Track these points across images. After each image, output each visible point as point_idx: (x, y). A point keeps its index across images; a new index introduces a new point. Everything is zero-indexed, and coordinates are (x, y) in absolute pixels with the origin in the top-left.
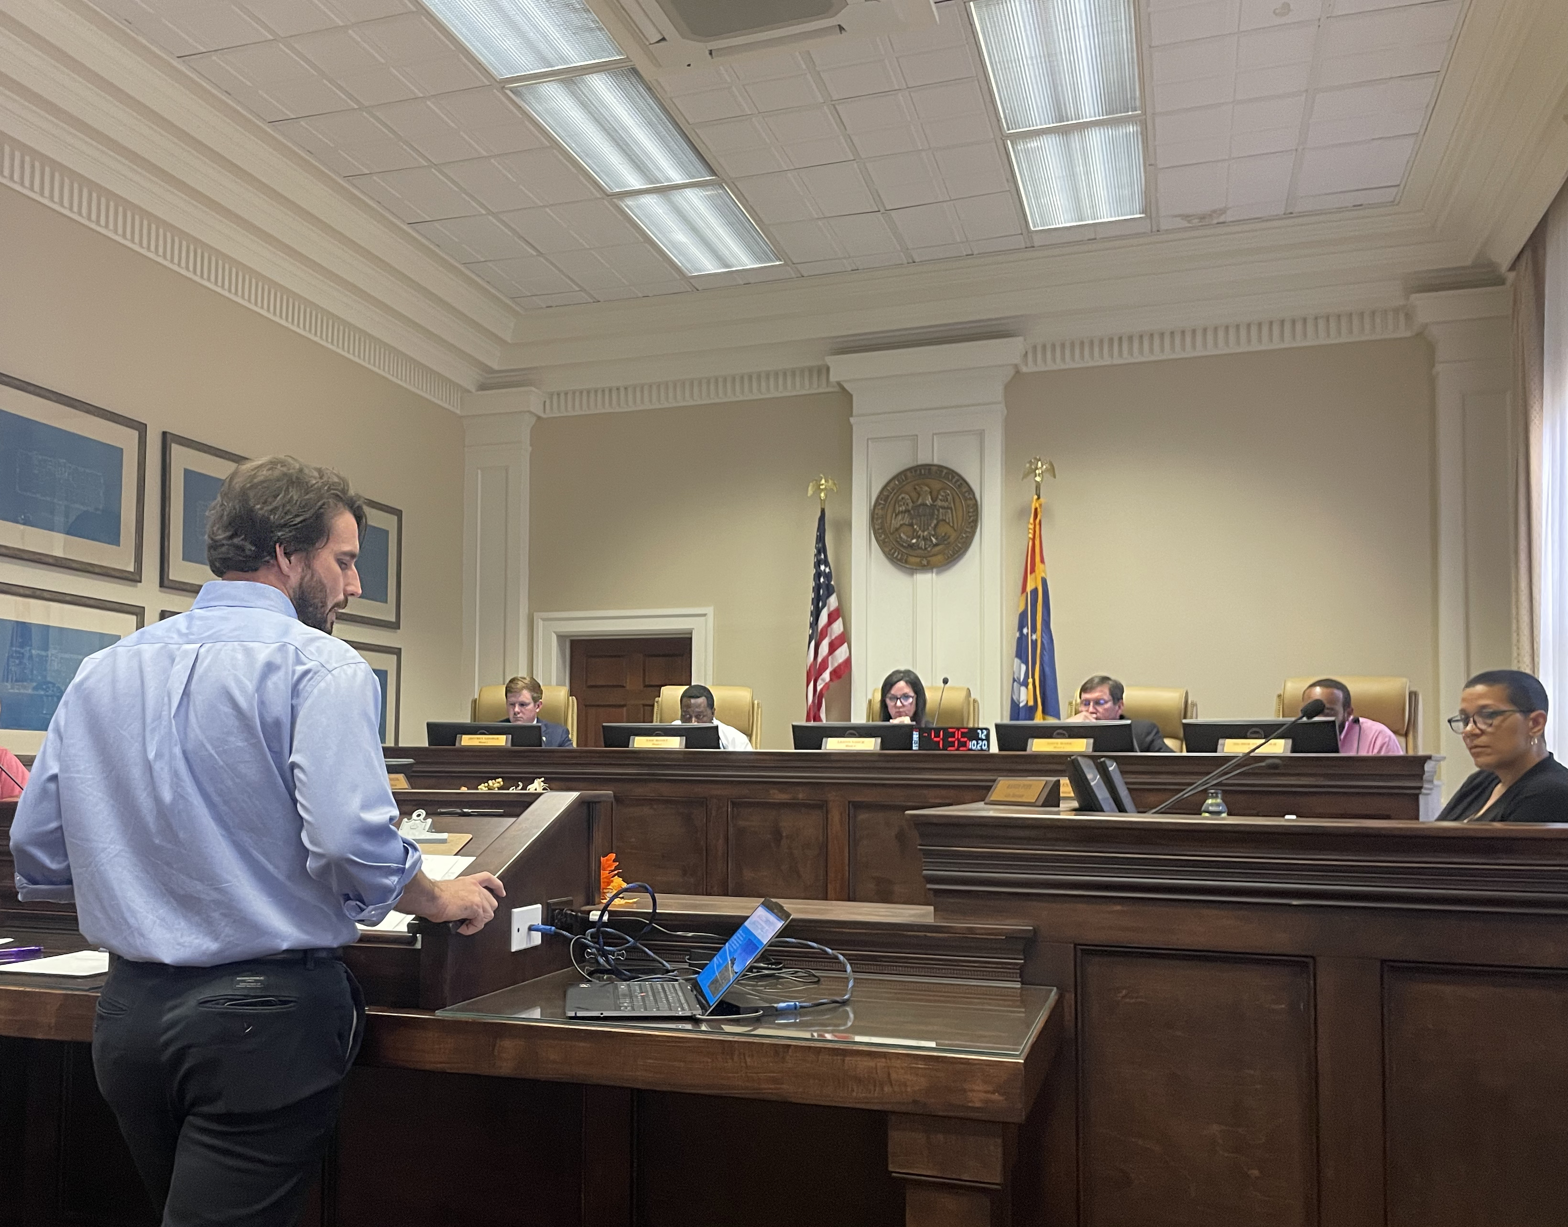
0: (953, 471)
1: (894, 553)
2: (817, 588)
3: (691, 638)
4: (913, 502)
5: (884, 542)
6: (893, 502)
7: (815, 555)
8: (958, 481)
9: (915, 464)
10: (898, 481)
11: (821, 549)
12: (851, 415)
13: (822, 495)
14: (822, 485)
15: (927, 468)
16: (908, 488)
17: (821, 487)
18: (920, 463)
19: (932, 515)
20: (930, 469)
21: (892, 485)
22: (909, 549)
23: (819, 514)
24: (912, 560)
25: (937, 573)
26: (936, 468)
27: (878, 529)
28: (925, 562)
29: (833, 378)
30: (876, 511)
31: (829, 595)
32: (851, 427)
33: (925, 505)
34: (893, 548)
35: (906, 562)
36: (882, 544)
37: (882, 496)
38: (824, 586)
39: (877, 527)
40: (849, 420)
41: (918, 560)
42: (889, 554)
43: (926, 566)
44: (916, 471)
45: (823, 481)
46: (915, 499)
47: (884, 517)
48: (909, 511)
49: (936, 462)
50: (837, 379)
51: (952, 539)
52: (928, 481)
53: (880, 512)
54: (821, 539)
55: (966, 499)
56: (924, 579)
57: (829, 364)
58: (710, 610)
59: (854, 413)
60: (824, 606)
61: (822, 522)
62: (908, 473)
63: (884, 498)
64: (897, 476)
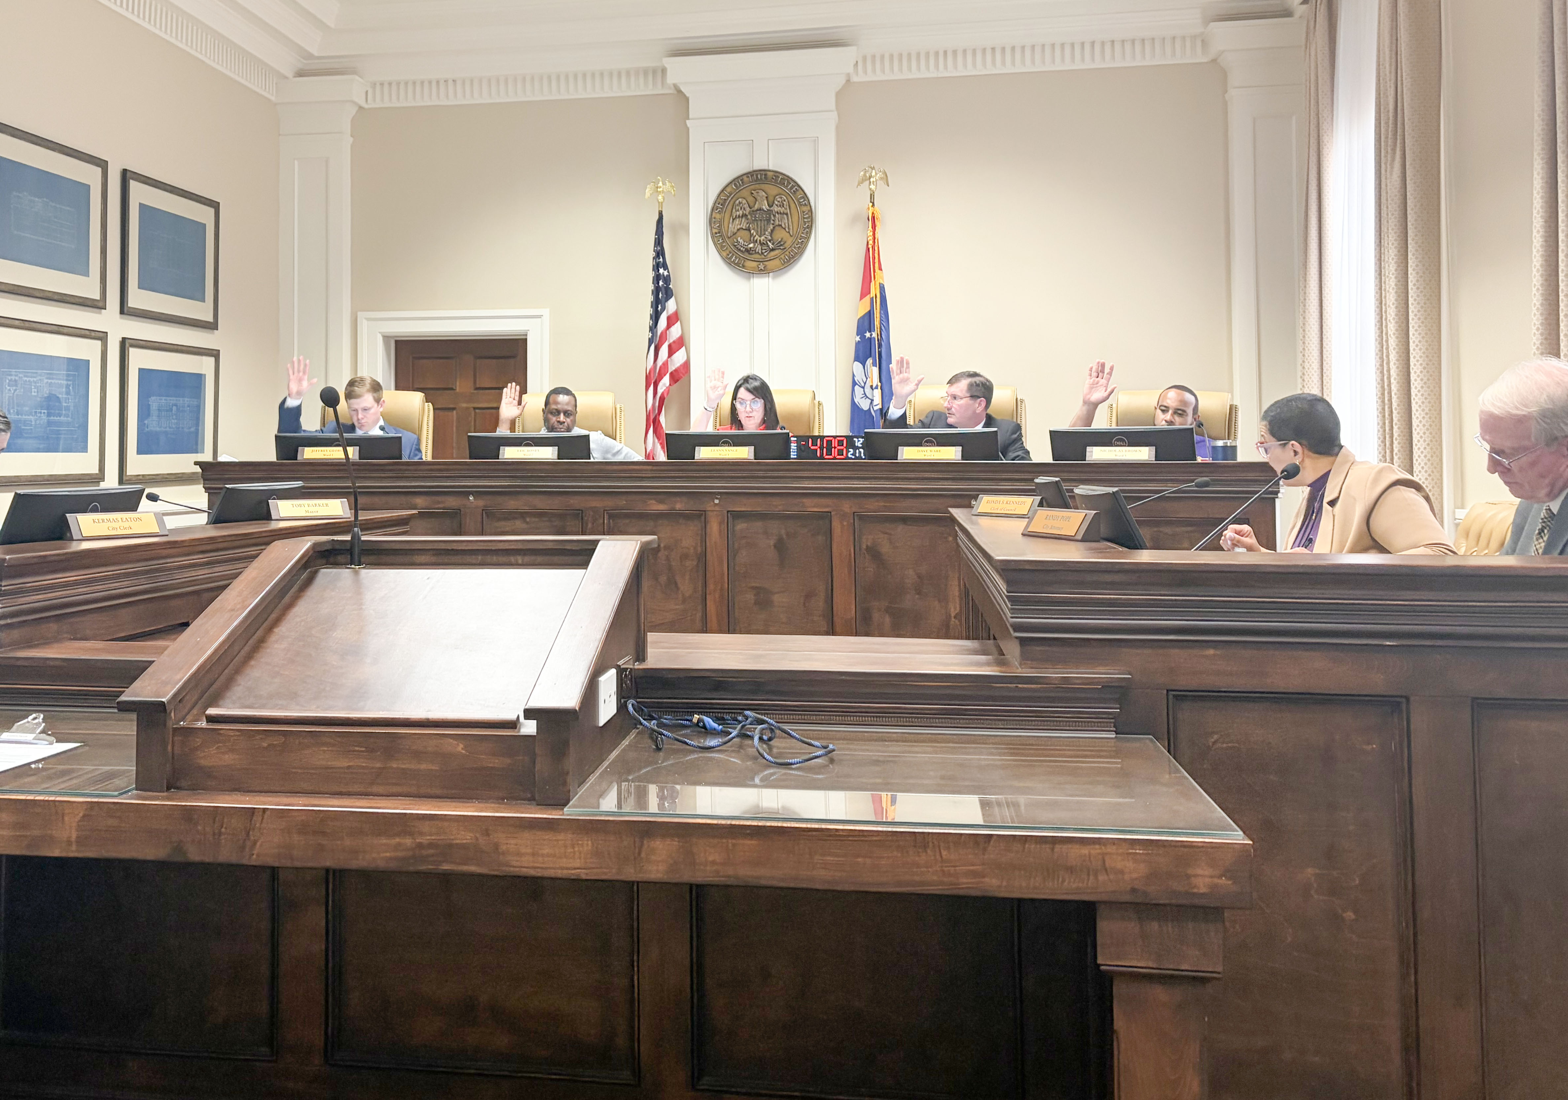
0: (788, 177)
1: (732, 257)
2: (656, 291)
3: (526, 339)
4: (750, 208)
5: (722, 247)
6: (730, 207)
7: (654, 258)
8: (793, 187)
9: (751, 170)
10: (735, 185)
11: (660, 253)
12: (688, 119)
13: (660, 198)
14: (660, 187)
15: (763, 172)
16: (745, 193)
17: (659, 190)
18: (756, 168)
19: (768, 220)
20: (766, 175)
21: (729, 189)
22: (746, 254)
23: (657, 217)
24: (749, 264)
25: (774, 278)
26: (772, 173)
27: (716, 233)
28: (761, 266)
29: (671, 79)
30: (713, 216)
31: (667, 299)
32: (688, 129)
33: (760, 209)
34: (730, 252)
35: (744, 266)
36: (720, 248)
37: (719, 200)
38: (663, 289)
39: (714, 231)
40: (685, 122)
41: (755, 264)
42: (726, 258)
43: (763, 271)
44: (752, 176)
45: (660, 184)
46: (751, 205)
47: (721, 222)
48: (746, 215)
49: (771, 168)
50: (674, 82)
51: (786, 245)
52: (763, 186)
53: (718, 216)
54: (659, 242)
55: (800, 205)
56: (761, 283)
57: (666, 65)
58: (545, 312)
59: (691, 116)
60: (663, 309)
61: (660, 225)
62: (745, 177)
63: (721, 202)
64: (734, 180)
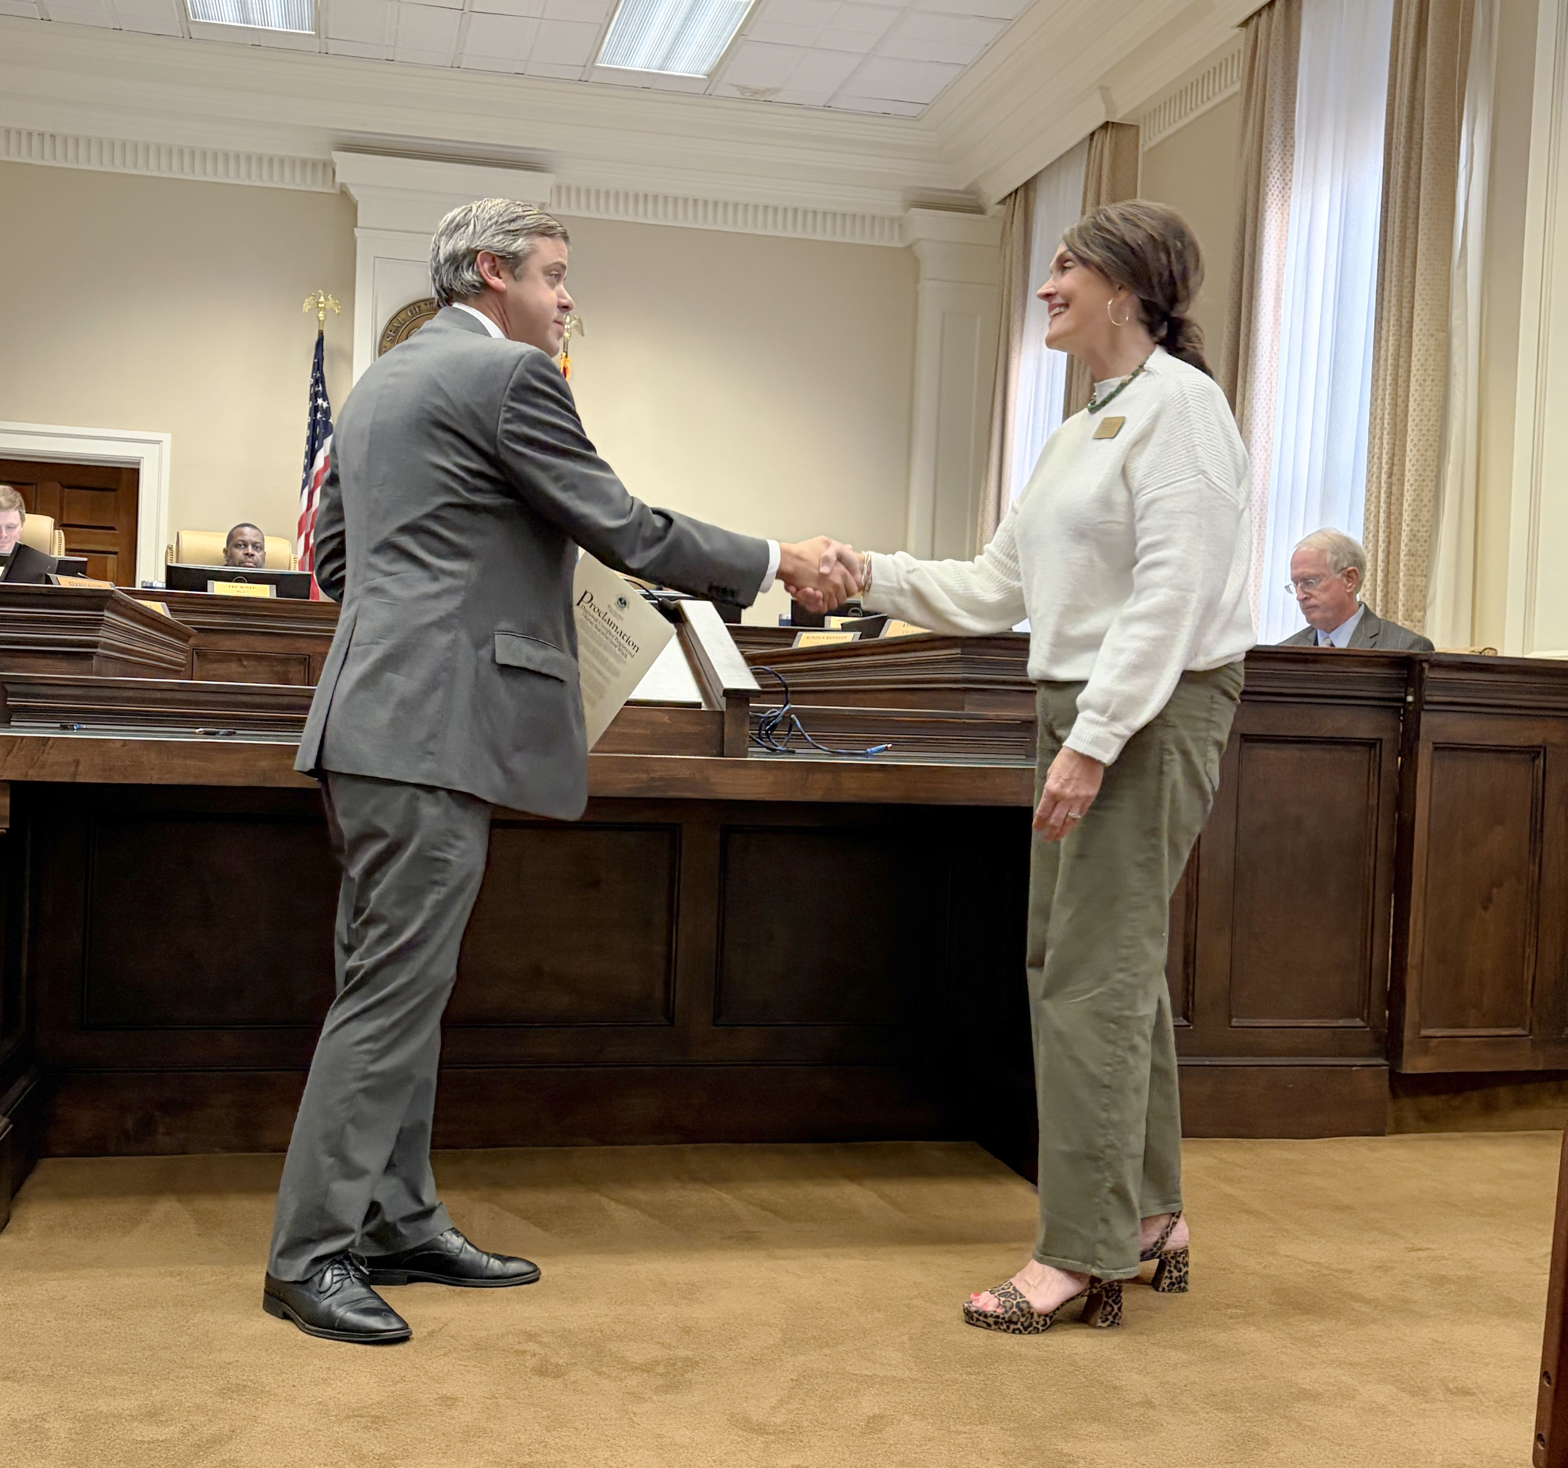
2: (313, 425)
3: (139, 469)
7: (312, 386)
10: (411, 311)
11: (319, 380)
12: (356, 226)
13: (322, 317)
14: (322, 303)
17: (320, 305)
21: (403, 315)
23: (316, 338)
29: (338, 179)
30: (384, 343)
31: (326, 436)
32: (356, 239)
37: (389, 327)
38: (321, 423)
40: (353, 231)
44: (429, 304)
45: (322, 299)
50: (343, 182)
54: (318, 366)
57: (335, 160)
58: (166, 438)
59: (360, 224)
60: (321, 446)
61: (320, 349)
62: (422, 304)
63: (394, 329)
64: (409, 306)
